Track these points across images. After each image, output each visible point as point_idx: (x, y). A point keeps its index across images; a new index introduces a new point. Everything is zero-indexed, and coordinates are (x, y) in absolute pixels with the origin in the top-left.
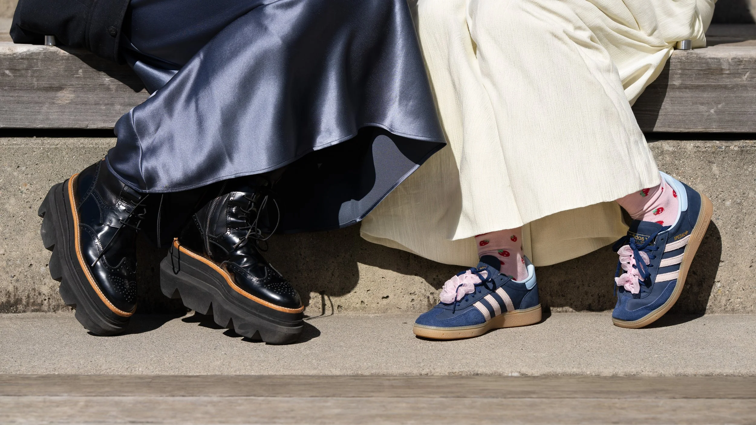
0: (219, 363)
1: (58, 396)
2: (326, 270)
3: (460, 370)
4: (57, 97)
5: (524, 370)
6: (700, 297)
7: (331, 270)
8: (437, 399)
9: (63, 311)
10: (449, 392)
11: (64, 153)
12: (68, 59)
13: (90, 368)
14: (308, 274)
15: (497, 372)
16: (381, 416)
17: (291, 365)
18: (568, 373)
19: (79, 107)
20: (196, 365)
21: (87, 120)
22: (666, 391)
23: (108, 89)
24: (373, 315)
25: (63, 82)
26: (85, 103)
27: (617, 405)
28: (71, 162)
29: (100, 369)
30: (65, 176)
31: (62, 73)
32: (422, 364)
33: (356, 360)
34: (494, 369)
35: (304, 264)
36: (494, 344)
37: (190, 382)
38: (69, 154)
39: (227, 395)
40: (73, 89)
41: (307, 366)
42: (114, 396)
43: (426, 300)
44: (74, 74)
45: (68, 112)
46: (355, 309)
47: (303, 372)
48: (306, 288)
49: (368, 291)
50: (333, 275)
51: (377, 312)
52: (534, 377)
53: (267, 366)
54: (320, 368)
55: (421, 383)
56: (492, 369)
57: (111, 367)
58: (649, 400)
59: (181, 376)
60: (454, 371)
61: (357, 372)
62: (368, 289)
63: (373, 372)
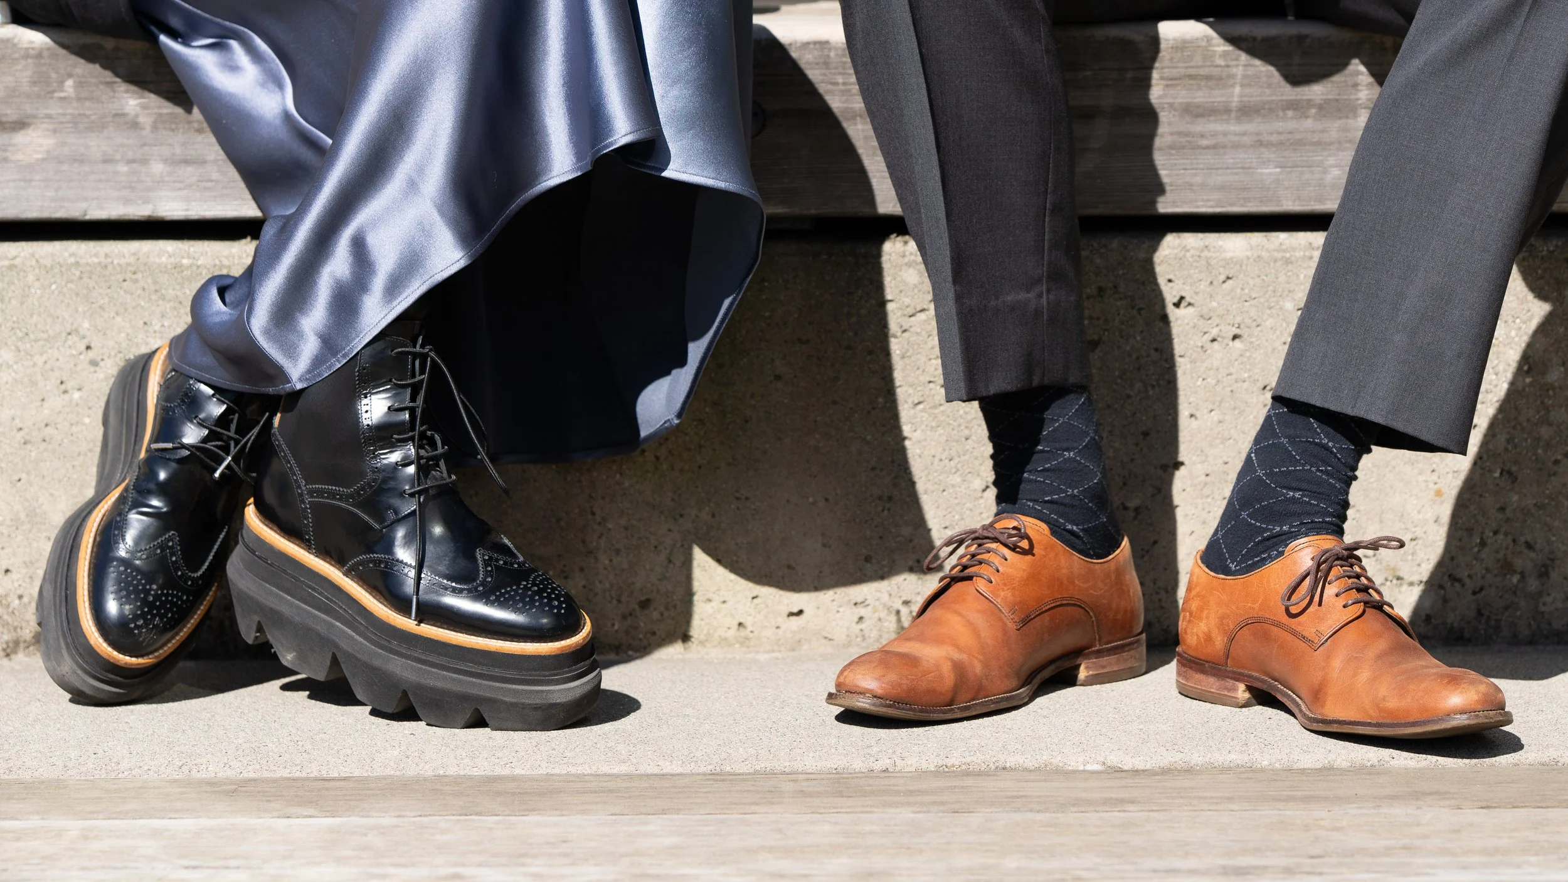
0: (396, 753)
1: (16, 819)
2: (653, 549)
3: (964, 760)
4: (14, 145)
5: (1114, 759)
6: (1544, 604)
7: (666, 549)
8: (906, 814)
9: (28, 655)
10: (934, 803)
11: (31, 278)
12: (39, 55)
13: (91, 766)
14: (611, 560)
15: (1051, 764)
16: (771, 849)
17: (567, 754)
18: (1216, 765)
19: (65, 167)
20: (342, 757)
21: (86, 199)
22: (1441, 795)
23: (135, 125)
24: (766, 656)
25: (28, 109)
26: (80, 160)
27: (1323, 823)
28: (49, 299)
29: (115, 768)
30: (33, 332)
31: (26, 88)
32: (875, 749)
33: (721, 742)
34: (1044, 757)
35: (602, 534)
36: (1047, 708)
37: (327, 789)
38: (42, 280)
39: (413, 814)
40: (51, 127)
41: (603, 757)
42: (150, 818)
43: (893, 618)
44: (53, 92)
45: (40, 181)
46: (724, 641)
47: (594, 768)
48: (607, 594)
49: (753, 598)
50: (670, 561)
51: (776, 648)
52: (1137, 771)
53: (510, 757)
54: (634, 761)
55: (871, 785)
56: (1038, 757)
57: (141, 764)
58: (1400, 812)
59: (307, 779)
60: (950, 762)
61: (722, 767)
62: (754, 595)
63: (758, 768)
